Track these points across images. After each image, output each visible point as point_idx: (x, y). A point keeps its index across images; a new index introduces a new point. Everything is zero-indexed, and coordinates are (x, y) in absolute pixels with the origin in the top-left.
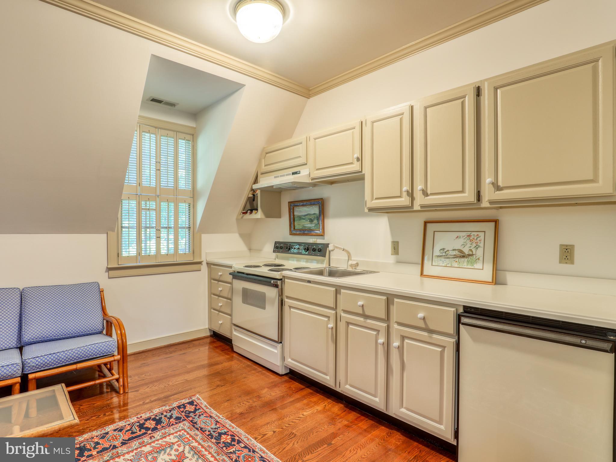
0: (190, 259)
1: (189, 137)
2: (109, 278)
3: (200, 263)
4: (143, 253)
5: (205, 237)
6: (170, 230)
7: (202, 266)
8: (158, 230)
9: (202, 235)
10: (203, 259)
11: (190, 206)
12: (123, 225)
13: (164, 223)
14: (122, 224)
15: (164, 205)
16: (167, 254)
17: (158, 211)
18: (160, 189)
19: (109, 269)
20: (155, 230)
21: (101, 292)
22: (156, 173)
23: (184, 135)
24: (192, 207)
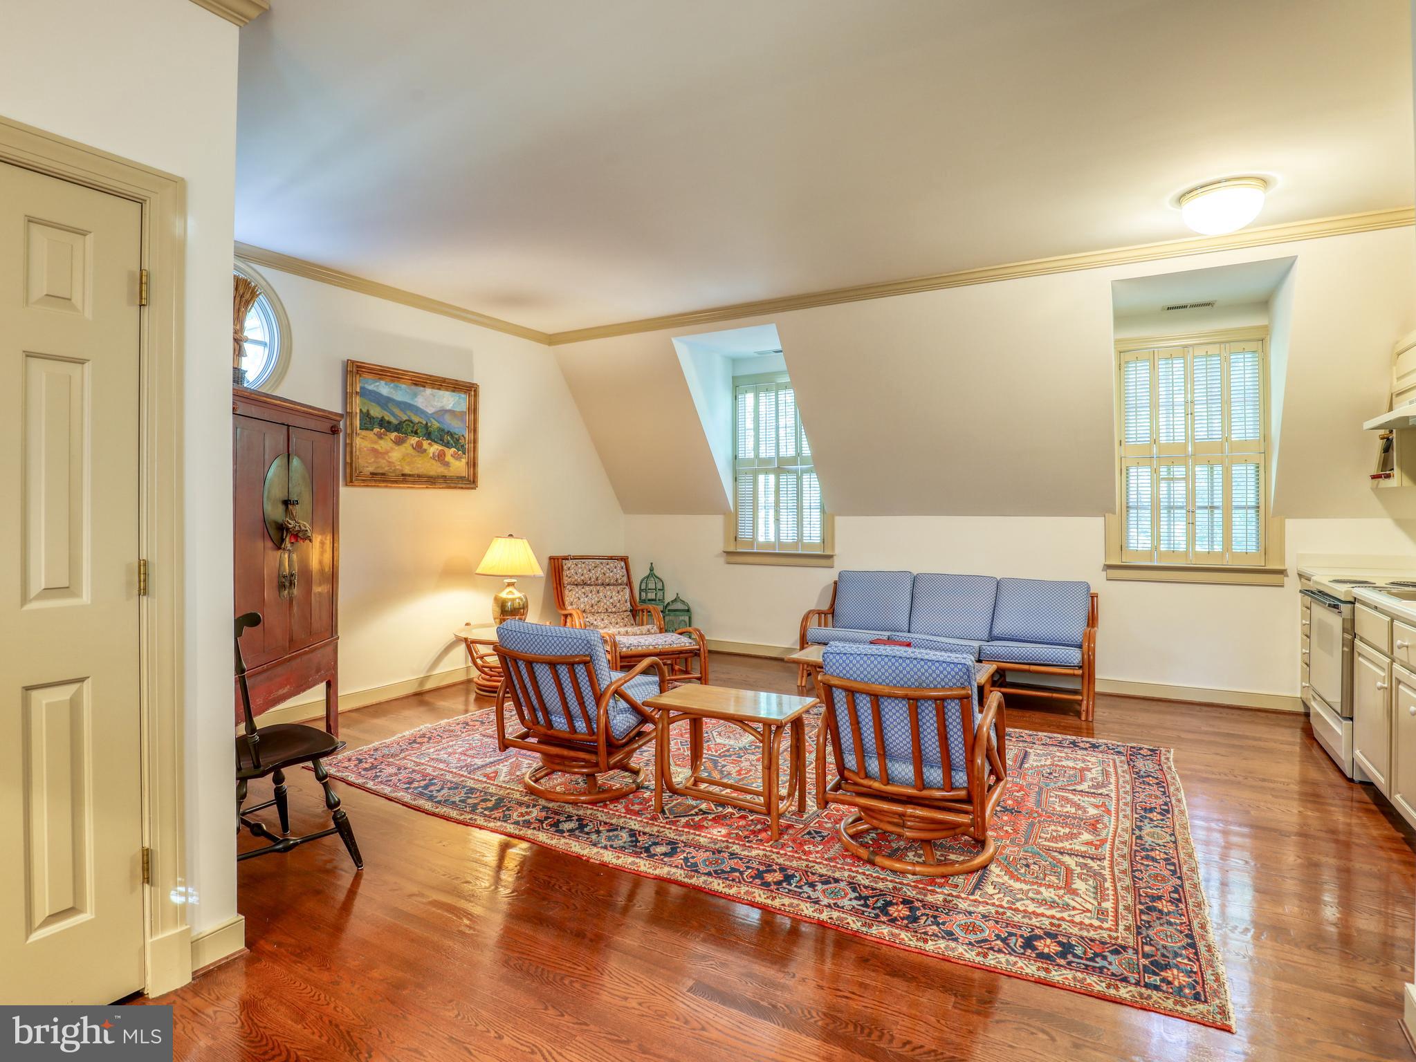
0: (1258, 563)
1: (1253, 346)
2: (1107, 580)
3: (1282, 572)
4: (1163, 548)
5: (1293, 526)
6: (1216, 511)
7: (1285, 578)
8: (1191, 513)
9: (1287, 520)
10: (1291, 564)
11: (1258, 467)
12: (1131, 504)
13: (1202, 500)
14: (1127, 503)
15: (1201, 472)
16: (1209, 552)
17: (1190, 479)
18: (1194, 444)
19: (1108, 567)
20: (1184, 511)
21: (1093, 597)
22: (1186, 421)
23: (1243, 345)
24: (1261, 470)
